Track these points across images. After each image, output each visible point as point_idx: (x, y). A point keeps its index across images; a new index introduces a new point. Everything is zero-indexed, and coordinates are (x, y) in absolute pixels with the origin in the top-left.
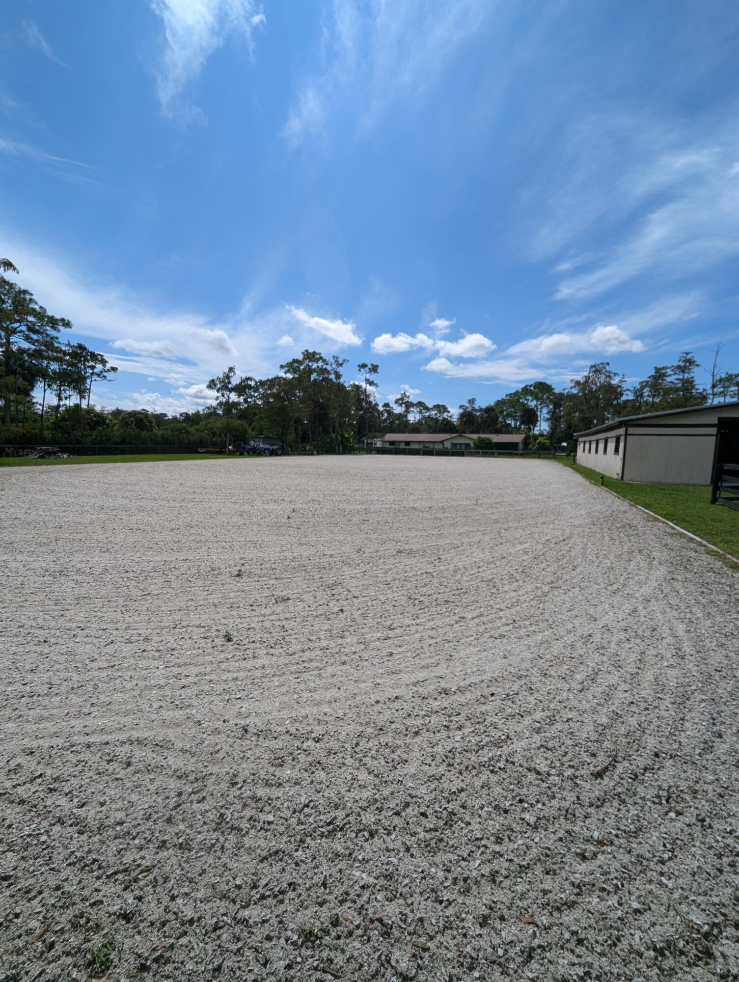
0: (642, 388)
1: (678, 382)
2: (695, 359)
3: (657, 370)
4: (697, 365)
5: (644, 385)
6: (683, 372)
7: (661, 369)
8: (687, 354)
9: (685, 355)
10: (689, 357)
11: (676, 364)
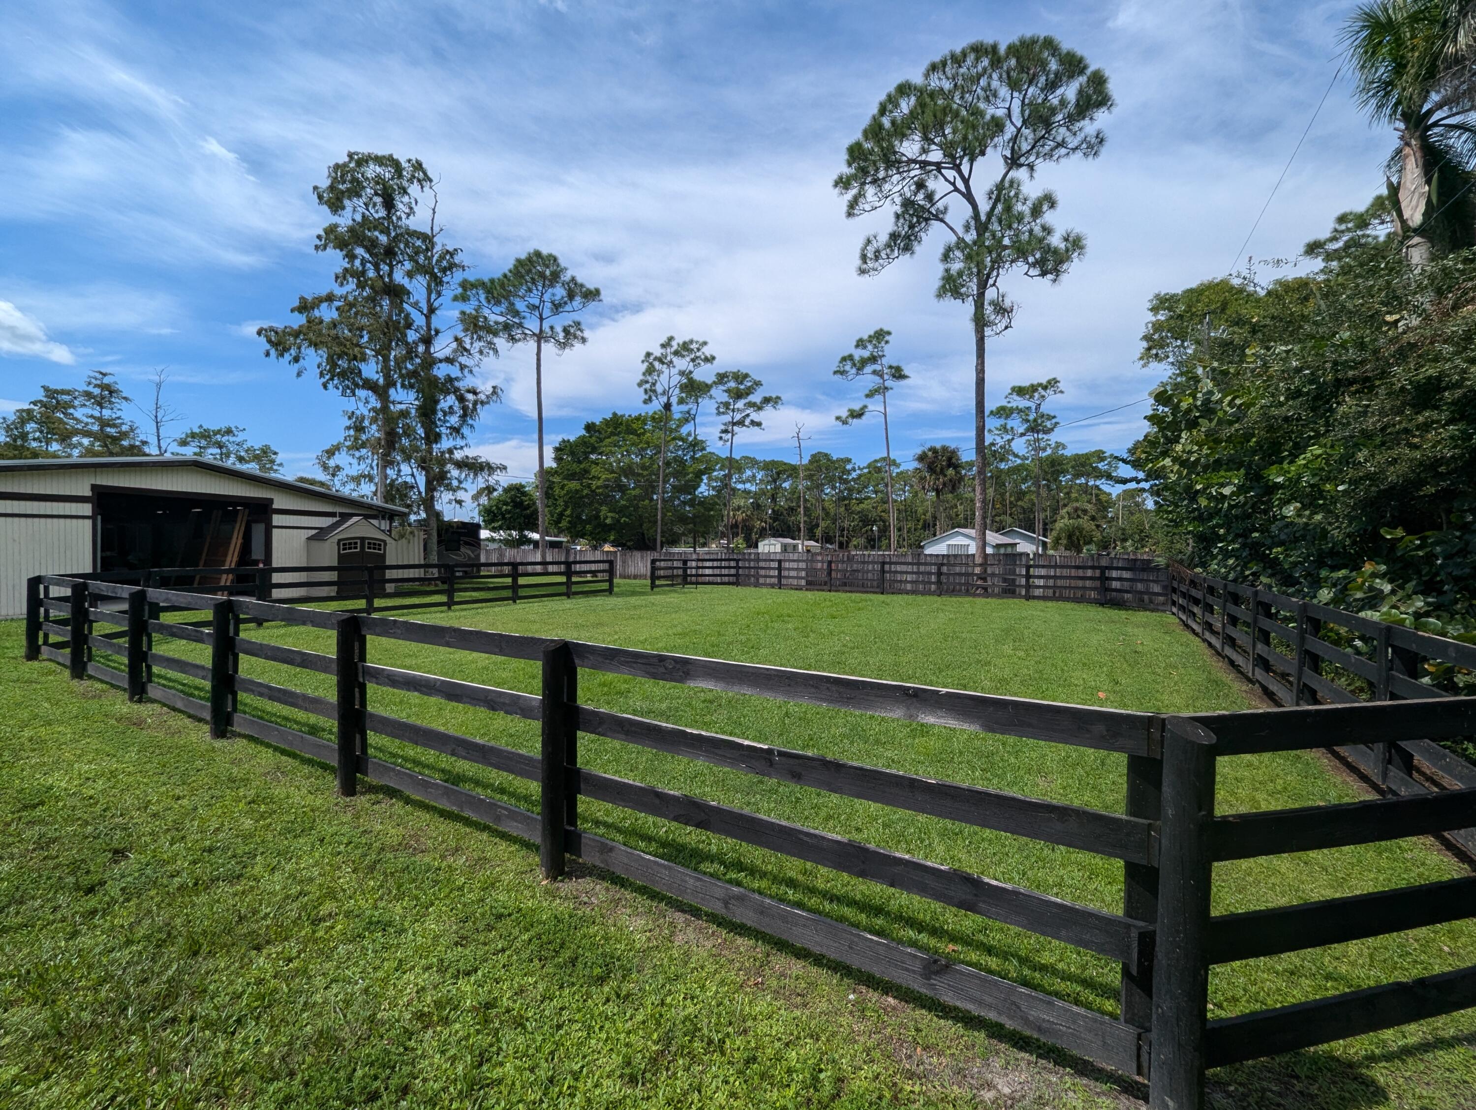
0: (23, 422)
1: (90, 420)
2: (119, 387)
3: (51, 393)
4: (126, 399)
5: (25, 416)
6: (100, 405)
7: (57, 392)
8: (104, 375)
9: (100, 376)
10: (106, 380)
11: (83, 387)
